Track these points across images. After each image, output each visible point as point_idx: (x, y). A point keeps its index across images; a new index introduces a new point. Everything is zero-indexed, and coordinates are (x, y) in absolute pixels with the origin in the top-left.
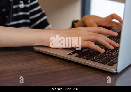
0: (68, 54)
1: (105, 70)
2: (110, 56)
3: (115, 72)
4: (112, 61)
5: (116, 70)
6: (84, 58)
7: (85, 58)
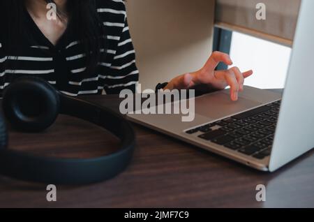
0: (187, 132)
1: (247, 164)
2: (260, 142)
3: (265, 169)
4: (262, 150)
5: (268, 167)
6: (213, 141)
7: (216, 140)
